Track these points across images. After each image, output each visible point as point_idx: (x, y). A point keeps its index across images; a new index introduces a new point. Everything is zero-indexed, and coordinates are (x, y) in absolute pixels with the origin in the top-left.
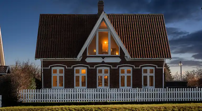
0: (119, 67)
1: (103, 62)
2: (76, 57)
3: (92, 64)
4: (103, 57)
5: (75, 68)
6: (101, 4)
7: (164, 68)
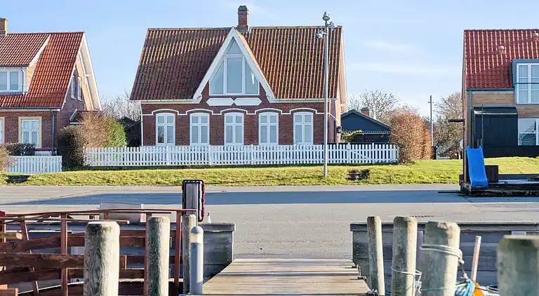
0: (258, 113)
1: (234, 105)
2: (192, 98)
3: (217, 109)
4: (234, 98)
5: (191, 115)
6: (243, 11)
7: (327, 113)
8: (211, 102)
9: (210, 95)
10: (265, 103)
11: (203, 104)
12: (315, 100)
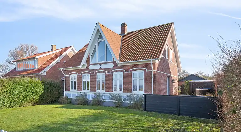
0: (112, 72)
1: (101, 69)
2: (80, 65)
3: (93, 71)
4: (100, 64)
5: (83, 75)
6: (123, 25)
7: (153, 71)
8: (91, 68)
9: (90, 63)
10: (116, 66)
11: (87, 69)
12: (143, 62)
